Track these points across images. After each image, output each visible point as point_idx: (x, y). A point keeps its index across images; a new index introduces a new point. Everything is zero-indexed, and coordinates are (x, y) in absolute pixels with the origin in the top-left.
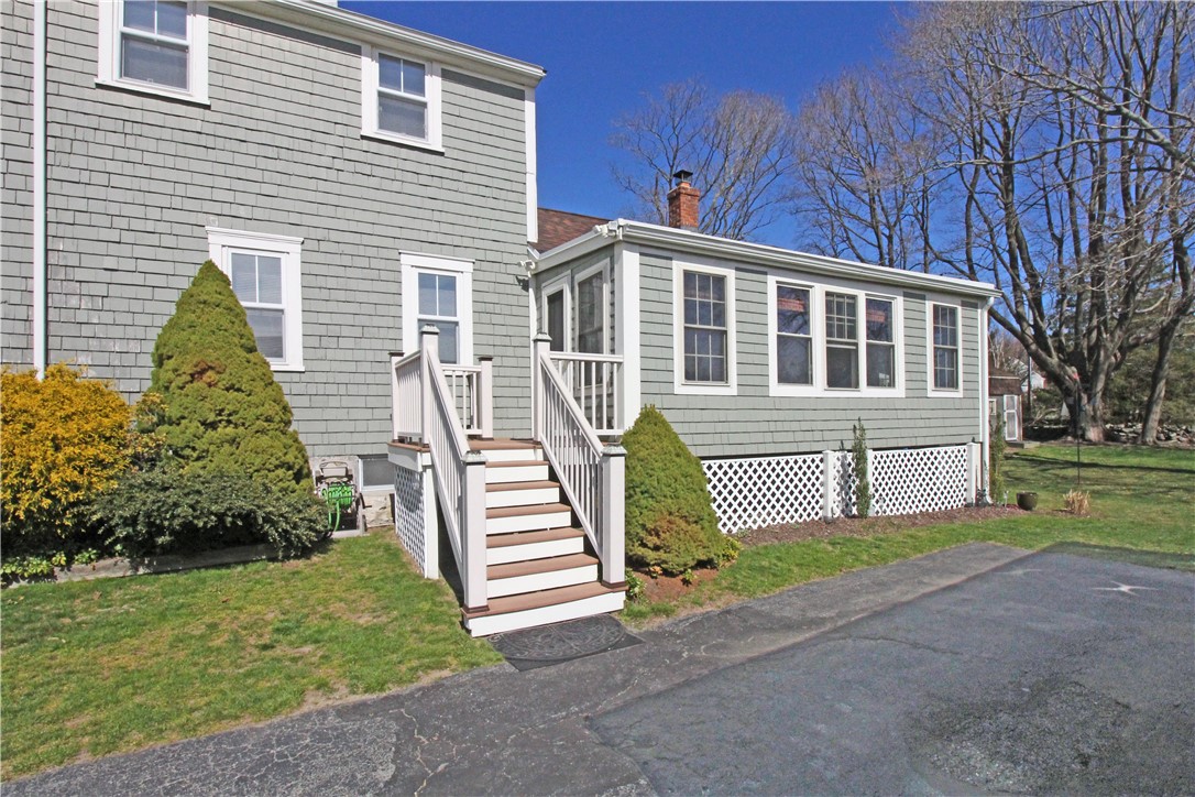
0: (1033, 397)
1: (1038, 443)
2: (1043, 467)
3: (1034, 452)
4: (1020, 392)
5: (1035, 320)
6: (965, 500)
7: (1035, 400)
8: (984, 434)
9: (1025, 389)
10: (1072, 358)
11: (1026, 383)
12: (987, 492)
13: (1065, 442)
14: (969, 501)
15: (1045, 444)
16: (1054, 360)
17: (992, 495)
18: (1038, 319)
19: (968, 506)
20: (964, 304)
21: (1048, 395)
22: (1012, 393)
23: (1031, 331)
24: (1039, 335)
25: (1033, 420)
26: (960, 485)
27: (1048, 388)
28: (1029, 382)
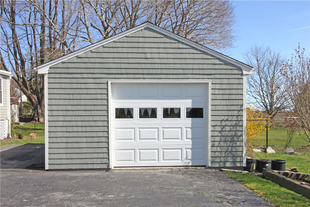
0: (23, 105)
1: (24, 123)
2: (25, 130)
3: (23, 126)
4: (18, 104)
5: (23, 76)
6: (4, 137)
7: (23, 107)
8: (9, 118)
9: (20, 101)
10: (34, 92)
11: (20, 98)
12: (10, 134)
13: (33, 123)
14: (5, 137)
15: (27, 123)
16: (29, 92)
17: (11, 136)
18: (24, 76)
19: (5, 139)
20: (3, 78)
21: (28, 105)
22: (15, 104)
23: (21, 80)
24: (24, 82)
25: (22, 115)
26: (3, 132)
27: (28, 102)
28: (21, 99)
